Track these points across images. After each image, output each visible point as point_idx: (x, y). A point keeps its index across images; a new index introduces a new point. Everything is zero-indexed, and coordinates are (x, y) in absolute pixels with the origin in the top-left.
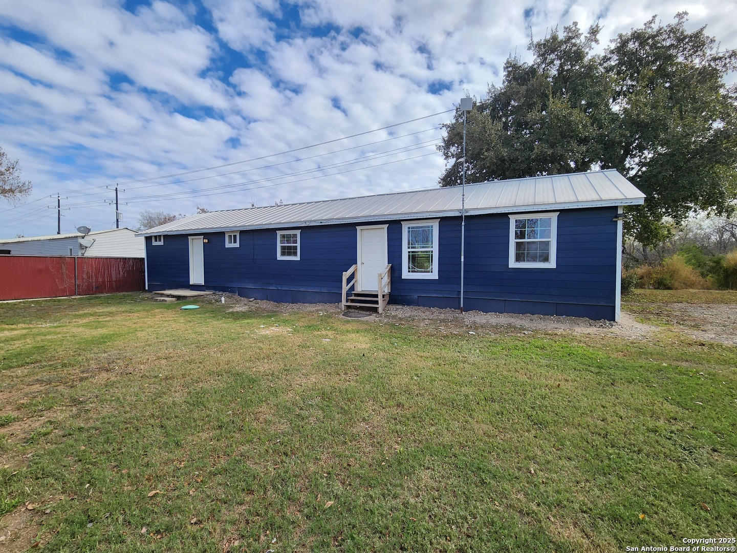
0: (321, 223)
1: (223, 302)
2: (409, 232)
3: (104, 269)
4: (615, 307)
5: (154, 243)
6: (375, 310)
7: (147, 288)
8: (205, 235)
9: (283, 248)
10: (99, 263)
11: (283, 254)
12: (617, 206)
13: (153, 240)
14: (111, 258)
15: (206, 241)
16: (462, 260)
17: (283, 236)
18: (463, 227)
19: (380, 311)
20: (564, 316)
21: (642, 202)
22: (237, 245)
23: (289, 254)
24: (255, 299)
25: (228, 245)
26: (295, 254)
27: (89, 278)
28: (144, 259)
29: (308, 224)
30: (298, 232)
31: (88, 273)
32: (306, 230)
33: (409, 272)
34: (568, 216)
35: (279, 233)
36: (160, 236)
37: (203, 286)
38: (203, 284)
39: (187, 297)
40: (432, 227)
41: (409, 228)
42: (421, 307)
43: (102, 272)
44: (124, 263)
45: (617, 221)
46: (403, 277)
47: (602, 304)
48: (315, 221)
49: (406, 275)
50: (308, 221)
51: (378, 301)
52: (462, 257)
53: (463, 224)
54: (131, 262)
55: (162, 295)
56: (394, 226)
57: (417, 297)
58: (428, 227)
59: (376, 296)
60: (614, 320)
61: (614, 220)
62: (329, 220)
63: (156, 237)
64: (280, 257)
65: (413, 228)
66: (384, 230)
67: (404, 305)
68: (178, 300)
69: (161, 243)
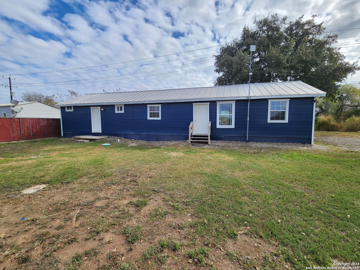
0: (174, 101)
1: (119, 142)
2: (220, 106)
3: (37, 125)
4: (311, 138)
5: (67, 110)
6: (207, 143)
7: (62, 135)
8: (102, 106)
9: (151, 113)
10: (33, 121)
11: (151, 116)
12: (314, 97)
13: (66, 108)
14: (40, 119)
15: (102, 109)
16: (248, 119)
17: (151, 107)
18: (249, 105)
19: (209, 143)
20: (291, 143)
21: (325, 96)
22: (123, 112)
23: (154, 116)
24: (135, 140)
25: (116, 112)
26: (158, 116)
27: (28, 130)
28: (60, 119)
29: (167, 102)
30: (160, 106)
31: (28, 127)
32: (165, 105)
33: (220, 125)
34: (294, 100)
35: (148, 106)
36: (71, 107)
37: (101, 133)
38: (101, 132)
39: (96, 139)
40: (232, 104)
41: (220, 104)
42: (226, 141)
43: (35, 126)
44: (47, 121)
45: (313, 103)
46: (217, 127)
47: (306, 137)
48: (171, 100)
49: (218, 126)
50: (167, 100)
51: (208, 139)
52: (248, 118)
53: (249, 103)
54: (51, 120)
55: (79, 139)
56: (213, 104)
57: (224, 136)
58: (230, 104)
59: (207, 136)
60: (311, 144)
61: (313, 102)
62: (179, 100)
63: (68, 107)
64: (149, 118)
65: (222, 104)
66: (208, 105)
67: (217, 140)
68: (90, 141)
69: (72, 110)
